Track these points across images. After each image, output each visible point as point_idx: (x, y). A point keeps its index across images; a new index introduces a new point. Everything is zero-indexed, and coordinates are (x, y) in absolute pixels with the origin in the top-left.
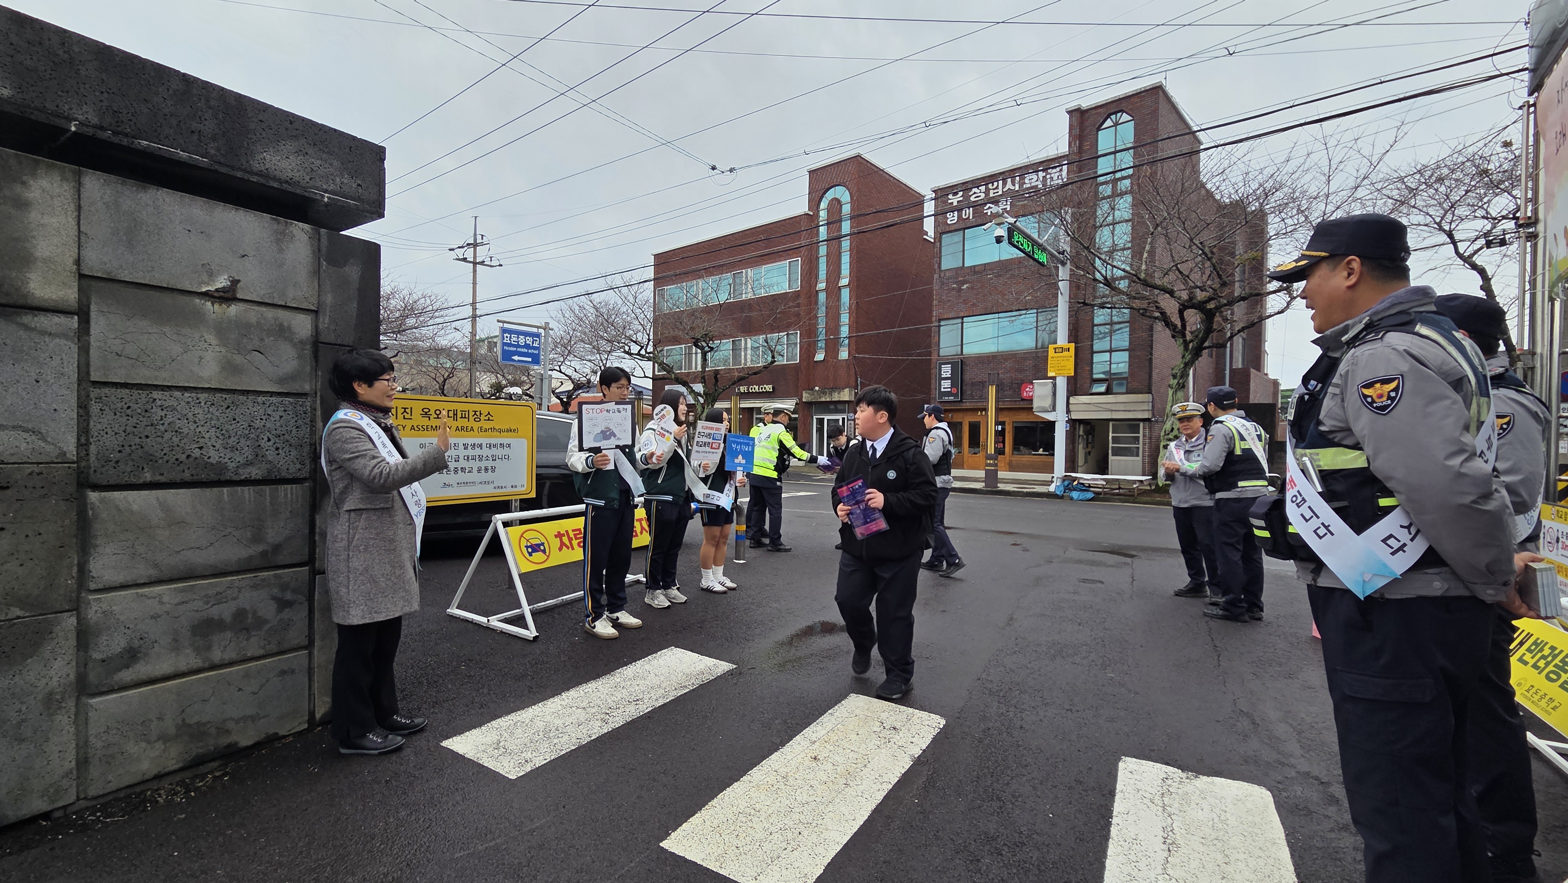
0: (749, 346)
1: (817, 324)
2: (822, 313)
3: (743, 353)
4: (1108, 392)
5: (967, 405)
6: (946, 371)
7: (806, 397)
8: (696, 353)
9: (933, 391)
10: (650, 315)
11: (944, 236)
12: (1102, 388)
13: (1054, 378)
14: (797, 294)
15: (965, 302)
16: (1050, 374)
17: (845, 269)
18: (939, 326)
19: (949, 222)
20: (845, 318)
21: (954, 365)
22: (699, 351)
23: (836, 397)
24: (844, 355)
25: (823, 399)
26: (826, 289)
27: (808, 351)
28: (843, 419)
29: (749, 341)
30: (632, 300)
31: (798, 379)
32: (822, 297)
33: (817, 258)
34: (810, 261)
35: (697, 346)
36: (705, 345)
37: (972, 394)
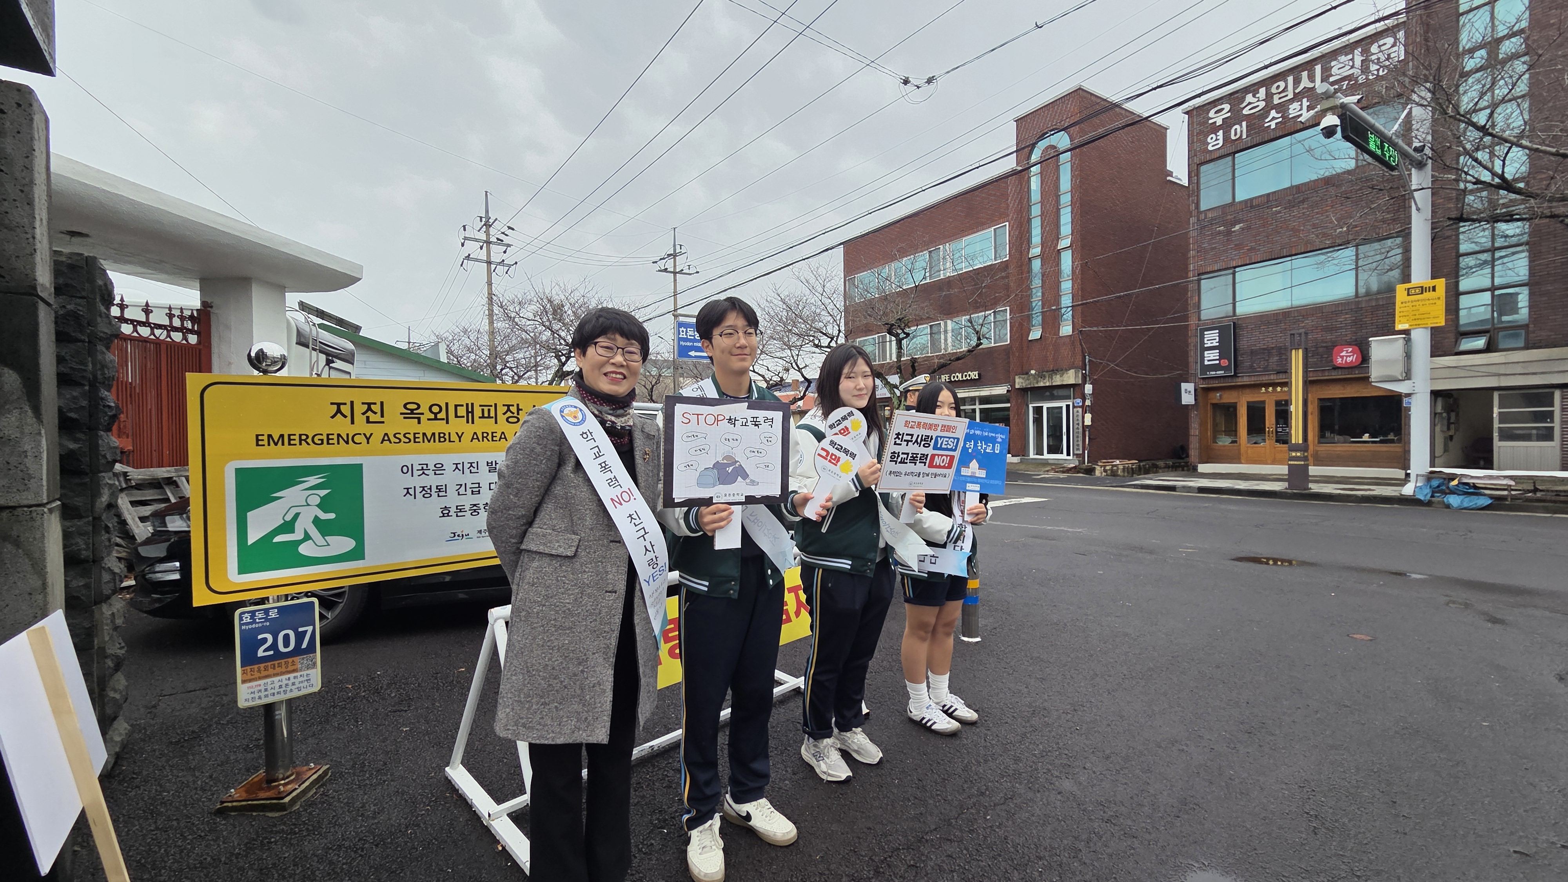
0: (949, 328)
1: (1030, 296)
2: (1037, 282)
3: (943, 337)
4: (1489, 348)
5: (1245, 380)
6: (1212, 338)
7: (1019, 383)
8: (890, 341)
9: (1192, 365)
10: (840, 304)
11: (1203, 168)
12: (1480, 343)
13: (1406, 332)
14: (1005, 266)
15: (1238, 247)
16: (1399, 327)
17: (1066, 229)
18: (1199, 281)
19: (1210, 148)
20: (1066, 286)
21: (1223, 332)
22: (893, 338)
23: (1058, 380)
24: (1066, 329)
25: (1041, 384)
26: (1042, 256)
27: (1020, 328)
28: (1068, 406)
29: (949, 322)
30: (820, 290)
31: (1009, 363)
32: (1036, 265)
33: (1029, 221)
34: (1021, 225)
35: (890, 333)
36: (899, 331)
37: (1251, 366)
